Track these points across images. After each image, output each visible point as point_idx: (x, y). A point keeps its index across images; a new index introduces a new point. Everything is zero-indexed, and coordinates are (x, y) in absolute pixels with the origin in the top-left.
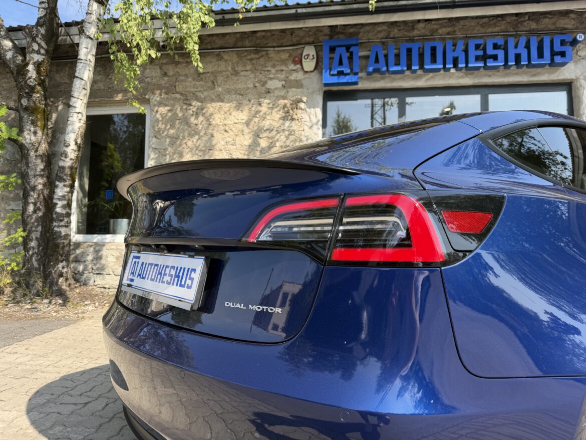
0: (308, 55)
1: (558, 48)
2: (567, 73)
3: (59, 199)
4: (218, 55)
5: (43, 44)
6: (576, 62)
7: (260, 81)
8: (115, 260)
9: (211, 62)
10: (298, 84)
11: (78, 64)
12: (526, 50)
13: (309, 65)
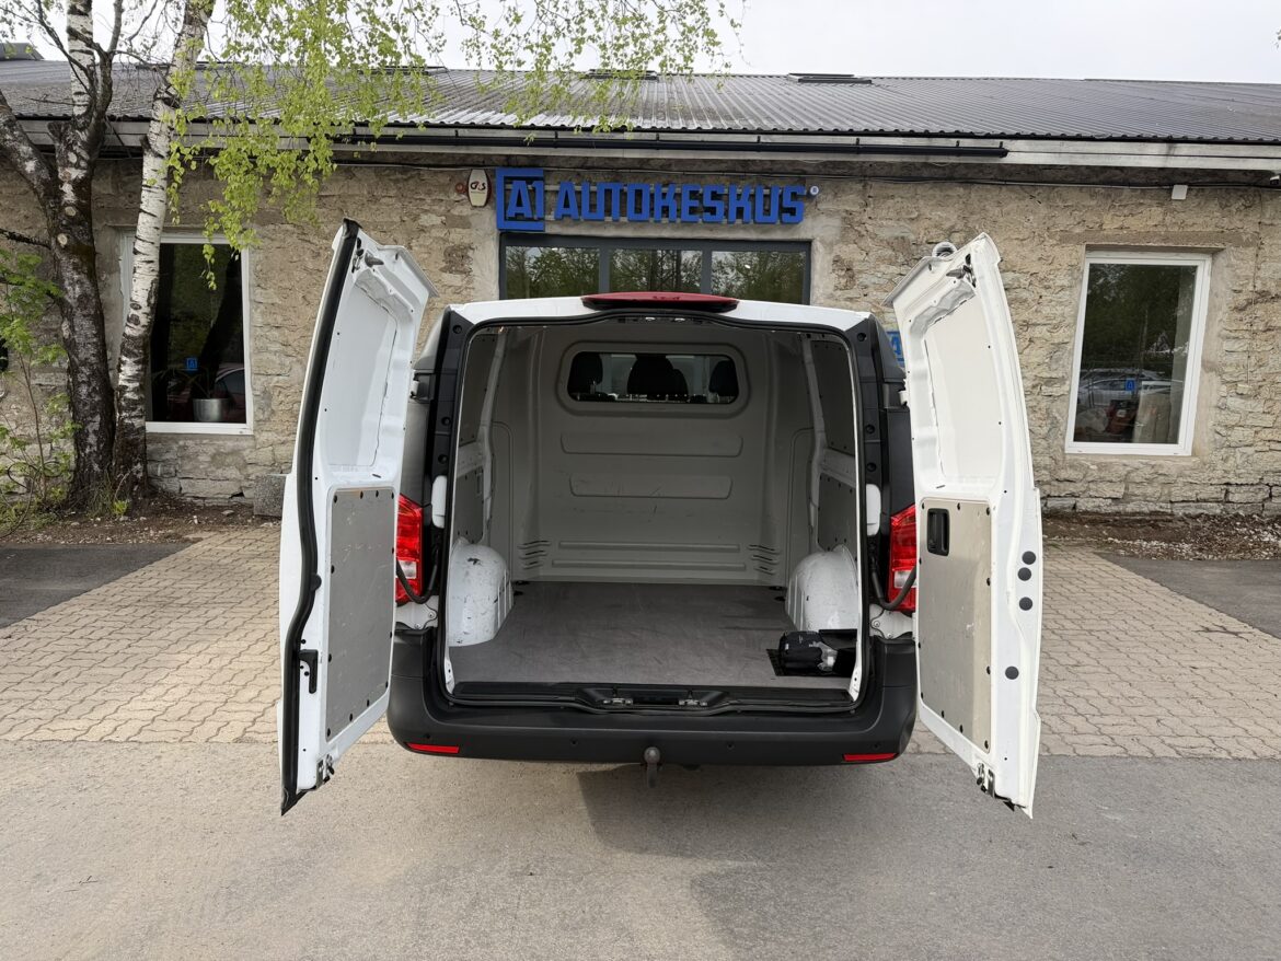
0: (477, 183)
1: (787, 203)
2: (803, 232)
3: (129, 381)
4: (348, 171)
5: (84, 154)
6: (814, 217)
7: (409, 214)
8: (208, 459)
9: (337, 181)
10: (464, 223)
11: (144, 193)
12: (750, 203)
13: (478, 197)
